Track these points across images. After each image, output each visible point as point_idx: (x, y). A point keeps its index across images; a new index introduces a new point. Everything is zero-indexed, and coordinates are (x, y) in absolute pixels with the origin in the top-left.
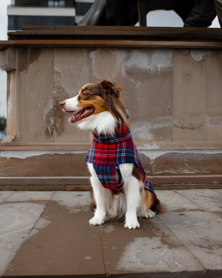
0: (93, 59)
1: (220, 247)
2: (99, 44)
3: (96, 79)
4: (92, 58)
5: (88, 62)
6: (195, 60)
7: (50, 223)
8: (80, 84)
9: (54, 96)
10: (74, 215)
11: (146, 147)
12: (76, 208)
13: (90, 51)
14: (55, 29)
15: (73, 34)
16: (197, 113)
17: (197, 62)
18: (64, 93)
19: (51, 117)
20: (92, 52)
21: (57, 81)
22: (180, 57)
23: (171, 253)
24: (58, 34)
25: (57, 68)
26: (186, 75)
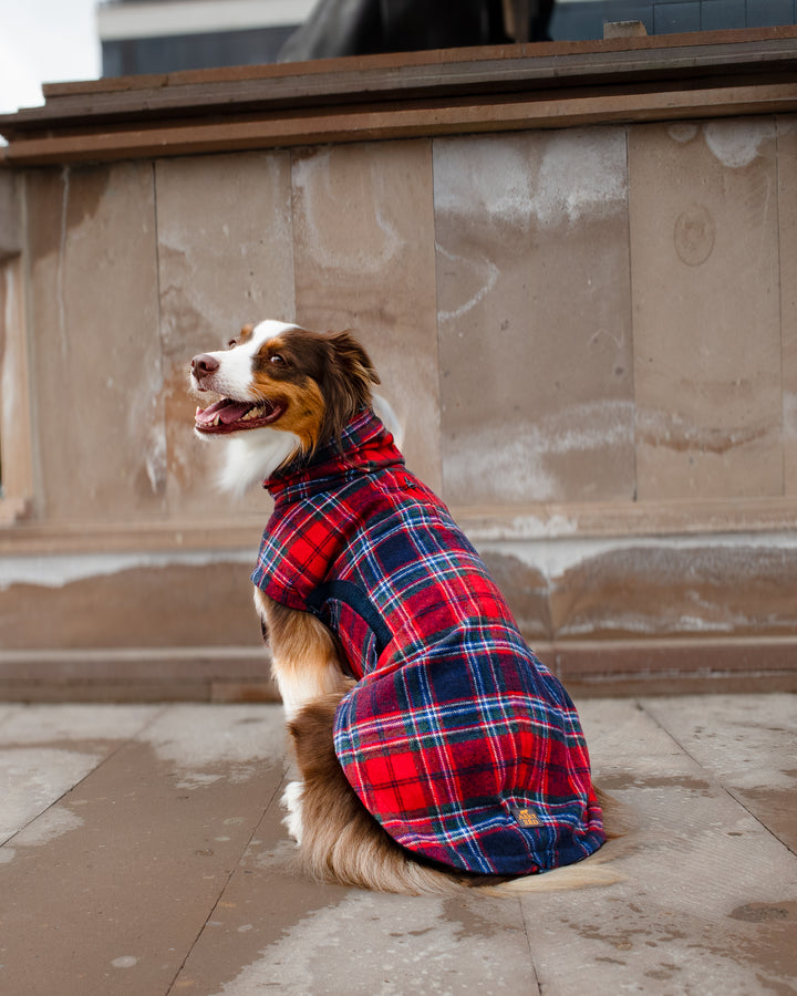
0: (308, 193)
1: (670, 936)
2: (323, 130)
3: (321, 270)
4: (301, 189)
5: (289, 203)
6: (726, 164)
7: (75, 827)
8: (260, 293)
9: (163, 345)
10: (185, 796)
11: (521, 528)
12: (207, 769)
13: (294, 161)
14: (165, 85)
15: (226, 100)
16: (738, 383)
17: (735, 171)
18: (200, 331)
19: (154, 423)
20: (302, 164)
21: (171, 287)
22: (660, 156)
23: (450, 957)
24: (172, 105)
25: (170, 238)
26: (689, 226)
